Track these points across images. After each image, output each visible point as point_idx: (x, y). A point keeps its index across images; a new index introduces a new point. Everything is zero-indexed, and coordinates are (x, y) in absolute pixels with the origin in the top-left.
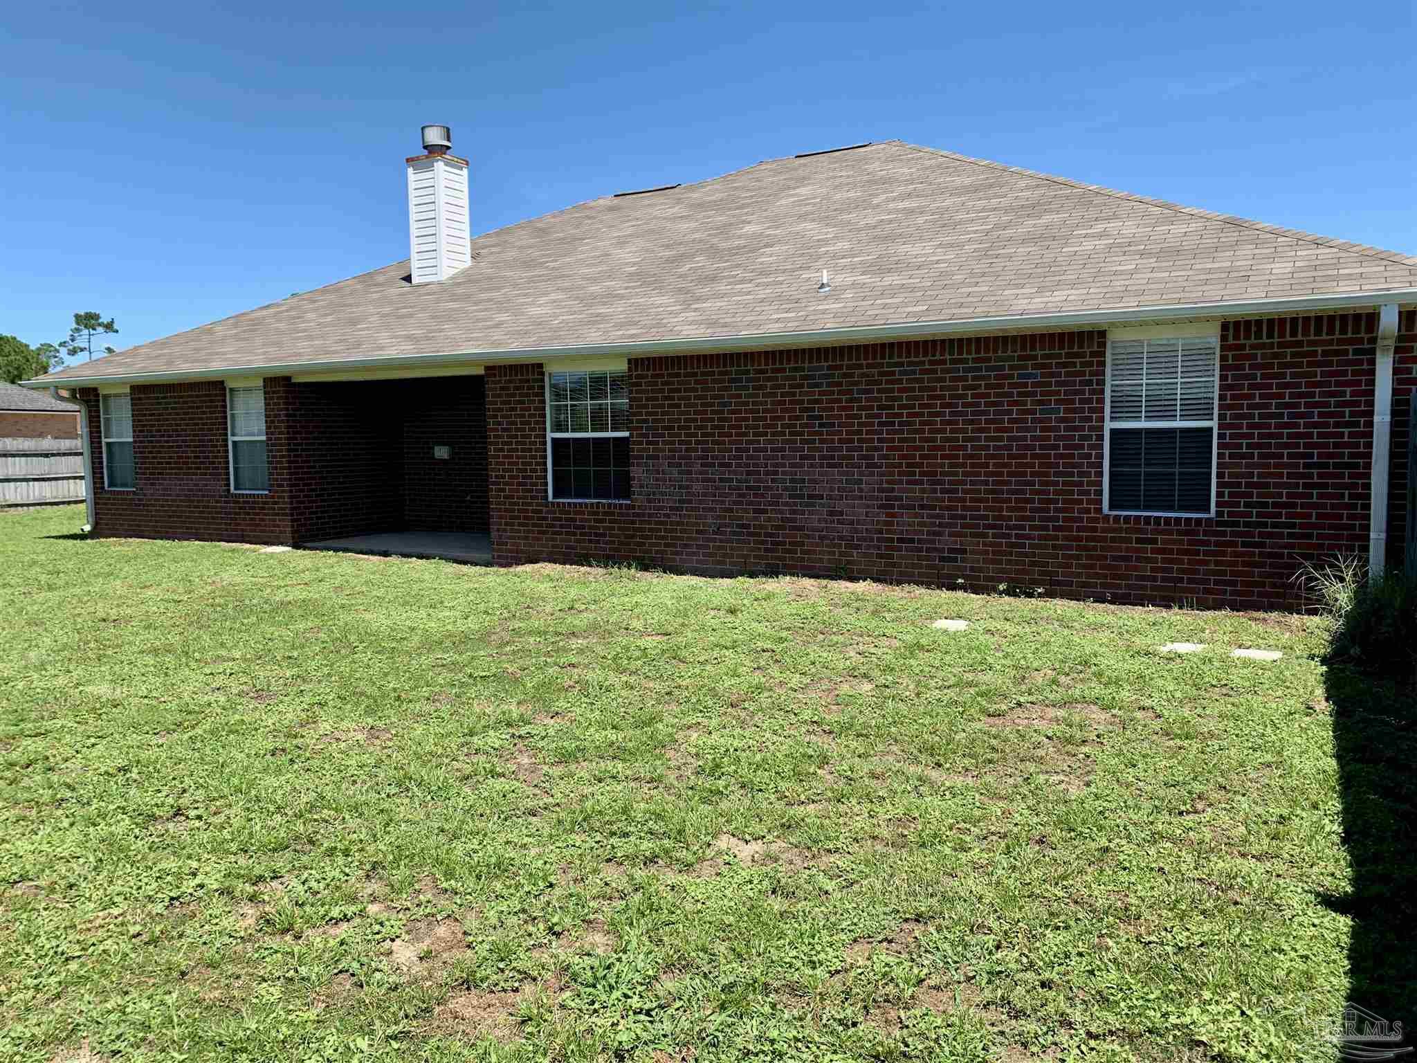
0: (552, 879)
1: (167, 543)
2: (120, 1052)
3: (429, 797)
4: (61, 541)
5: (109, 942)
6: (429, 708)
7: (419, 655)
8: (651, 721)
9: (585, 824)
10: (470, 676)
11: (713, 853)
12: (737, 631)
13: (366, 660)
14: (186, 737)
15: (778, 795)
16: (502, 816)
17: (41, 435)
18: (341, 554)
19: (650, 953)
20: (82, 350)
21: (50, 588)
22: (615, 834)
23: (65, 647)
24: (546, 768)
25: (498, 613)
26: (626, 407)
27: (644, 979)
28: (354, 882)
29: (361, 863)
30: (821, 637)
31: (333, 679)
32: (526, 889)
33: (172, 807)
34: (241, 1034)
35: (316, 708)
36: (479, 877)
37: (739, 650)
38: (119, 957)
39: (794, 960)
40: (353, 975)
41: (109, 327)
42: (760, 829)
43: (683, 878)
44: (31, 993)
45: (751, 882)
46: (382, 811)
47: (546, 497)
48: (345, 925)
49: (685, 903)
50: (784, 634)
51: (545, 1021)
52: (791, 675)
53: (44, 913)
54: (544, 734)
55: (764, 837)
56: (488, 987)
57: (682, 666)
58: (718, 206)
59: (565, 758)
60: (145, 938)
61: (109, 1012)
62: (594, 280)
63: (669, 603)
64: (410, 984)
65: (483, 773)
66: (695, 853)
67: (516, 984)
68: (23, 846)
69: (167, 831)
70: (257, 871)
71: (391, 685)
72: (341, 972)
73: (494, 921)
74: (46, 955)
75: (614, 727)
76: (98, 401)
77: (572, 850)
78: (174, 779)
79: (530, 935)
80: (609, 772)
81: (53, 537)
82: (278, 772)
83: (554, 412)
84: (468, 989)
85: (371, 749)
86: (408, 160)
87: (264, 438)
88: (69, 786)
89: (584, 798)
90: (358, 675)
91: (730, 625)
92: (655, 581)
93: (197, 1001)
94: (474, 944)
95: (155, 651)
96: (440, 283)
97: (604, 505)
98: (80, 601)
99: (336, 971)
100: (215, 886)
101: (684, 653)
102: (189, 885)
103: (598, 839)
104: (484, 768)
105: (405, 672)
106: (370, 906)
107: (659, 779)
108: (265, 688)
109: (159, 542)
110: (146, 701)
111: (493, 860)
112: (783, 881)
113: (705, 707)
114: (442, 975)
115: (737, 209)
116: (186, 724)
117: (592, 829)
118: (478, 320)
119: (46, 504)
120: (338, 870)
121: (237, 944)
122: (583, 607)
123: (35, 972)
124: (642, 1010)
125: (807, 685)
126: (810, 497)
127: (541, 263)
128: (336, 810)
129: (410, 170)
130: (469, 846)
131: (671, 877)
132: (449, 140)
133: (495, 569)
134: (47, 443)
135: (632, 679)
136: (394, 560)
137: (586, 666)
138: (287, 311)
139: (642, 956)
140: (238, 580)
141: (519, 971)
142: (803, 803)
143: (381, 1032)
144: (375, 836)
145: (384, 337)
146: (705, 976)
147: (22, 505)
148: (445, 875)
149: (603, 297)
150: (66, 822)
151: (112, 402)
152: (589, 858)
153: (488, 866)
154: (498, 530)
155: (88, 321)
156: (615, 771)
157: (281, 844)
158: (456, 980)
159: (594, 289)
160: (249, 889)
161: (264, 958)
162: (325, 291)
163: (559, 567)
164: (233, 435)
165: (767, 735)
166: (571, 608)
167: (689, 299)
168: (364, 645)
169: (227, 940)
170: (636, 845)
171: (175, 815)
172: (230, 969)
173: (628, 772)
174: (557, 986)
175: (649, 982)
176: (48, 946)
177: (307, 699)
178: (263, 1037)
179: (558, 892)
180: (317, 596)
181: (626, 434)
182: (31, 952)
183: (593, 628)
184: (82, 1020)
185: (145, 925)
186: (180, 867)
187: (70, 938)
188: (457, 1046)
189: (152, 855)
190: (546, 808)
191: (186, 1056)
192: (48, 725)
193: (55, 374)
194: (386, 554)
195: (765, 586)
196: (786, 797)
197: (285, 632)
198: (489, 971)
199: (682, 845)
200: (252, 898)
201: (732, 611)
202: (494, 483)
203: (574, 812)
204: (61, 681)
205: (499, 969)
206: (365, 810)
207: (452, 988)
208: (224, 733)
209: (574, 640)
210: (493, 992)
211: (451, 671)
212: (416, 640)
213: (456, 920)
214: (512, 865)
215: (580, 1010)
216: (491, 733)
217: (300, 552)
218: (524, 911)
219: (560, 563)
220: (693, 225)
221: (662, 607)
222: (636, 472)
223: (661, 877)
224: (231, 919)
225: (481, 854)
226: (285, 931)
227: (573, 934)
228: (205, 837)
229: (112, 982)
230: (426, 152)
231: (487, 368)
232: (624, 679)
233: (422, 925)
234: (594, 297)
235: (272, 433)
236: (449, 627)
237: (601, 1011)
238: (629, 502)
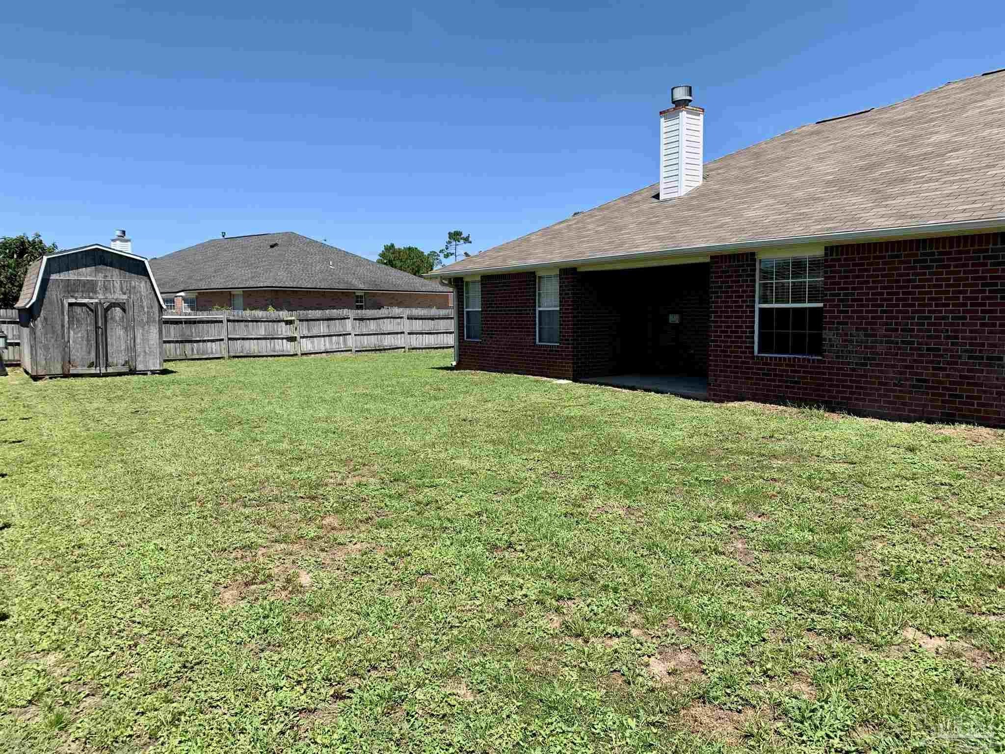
0: (765, 635)
1: (498, 375)
2: (482, 691)
3: (670, 561)
4: (440, 371)
5: (474, 621)
6: (667, 498)
7: (660, 460)
8: (841, 530)
9: (790, 600)
10: (697, 479)
11: (900, 641)
12: (916, 466)
13: (623, 460)
14: (513, 498)
15: (959, 604)
16: (725, 583)
17: (430, 307)
18: (603, 386)
19: (848, 707)
20: (452, 254)
21: (436, 399)
22: (814, 611)
23: (445, 434)
24: (756, 553)
25: (715, 436)
26: (821, 285)
27: (843, 727)
28: (621, 613)
29: (626, 599)
30: (997, 478)
31: (602, 470)
32: (745, 639)
33: (507, 541)
34: (553, 697)
35: (591, 489)
36: (709, 624)
37: (919, 481)
38: (480, 632)
39: (979, 741)
40: (623, 675)
41: (467, 240)
42: (945, 629)
43: (874, 656)
44: (433, 643)
45: (936, 670)
46: (638, 565)
47: (753, 352)
48: (616, 640)
49: (876, 675)
50: (962, 472)
51: (764, 739)
52: (969, 507)
53: (439, 596)
54: (754, 528)
55: (947, 635)
56: (719, 704)
57: (866, 489)
58: (909, 122)
59: (770, 547)
60: (495, 622)
61: (476, 665)
62: (797, 188)
63: (854, 439)
64: (663, 690)
65: (709, 549)
66: (883, 638)
67: (740, 707)
68: (426, 553)
69: (504, 556)
70: (559, 592)
71: (641, 479)
72: (615, 671)
73: (722, 658)
74: (440, 622)
75: (811, 530)
76: (463, 285)
77: (780, 617)
78: (507, 524)
79: (749, 673)
80: (807, 563)
81: (436, 368)
82: (569, 529)
83: (762, 288)
84: (704, 703)
85: (629, 521)
86: (661, 113)
87: (558, 309)
88: (449, 520)
89: (787, 580)
90: (618, 470)
91: (909, 461)
92: (841, 421)
93: (526, 670)
94: (707, 671)
95: (493, 442)
96: (679, 198)
97: (799, 359)
98: (451, 407)
99: (612, 670)
100: (534, 598)
101: (867, 479)
102: (518, 594)
103: (800, 612)
104: (710, 546)
105: (650, 471)
106: (633, 629)
107: (850, 575)
108: (559, 472)
109: (494, 374)
110: (489, 472)
111: (719, 614)
112: (967, 675)
113: (889, 524)
114: (684, 688)
115: (926, 123)
116: (513, 489)
117: (795, 604)
118: (709, 223)
119: (431, 348)
120: (610, 601)
121: (549, 638)
122: (781, 436)
123: (435, 631)
124: (842, 750)
125: (985, 517)
126: (988, 358)
127: (756, 178)
128: (607, 559)
129: (662, 120)
130: (701, 601)
131: (864, 653)
132: (690, 95)
133: (711, 403)
134: (434, 312)
135: (824, 495)
136: (639, 393)
137: (786, 481)
138: (575, 224)
139: (840, 709)
140: (539, 400)
141: (741, 698)
142: (984, 613)
143: (644, 719)
144: (634, 582)
145: (639, 239)
146: (897, 736)
147: (419, 348)
148: (685, 617)
149: (806, 200)
150: (448, 543)
151: (471, 286)
152: (793, 625)
153: (715, 617)
154: (715, 375)
155: (455, 236)
156: (812, 563)
157: (573, 577)
158: (695, 694)
159: (799, 194)
160: (555, 603)
161: (565, 651)
162: (601, 209)
163: (761, 405)
164: (539, 307)
165: (948, 553)
166: (771, 437)
167: (880, 197)
168: (621, 450)
169: (541, 633)
170: (832, 622)
171: (508, 547)
172: (545, 654)
173: (823, 566)
174: (771, 716)
175: (848, 730)
176: (441, 617)
177: (586, 482)
178: (567, 703)
179: (769, 646)
180: (589, 414)
181: (821, 305)
182: (433, 618)
183: (789, 453)
184: (461, 666)
185: (494, 614)
186: (513, 581)
187: (453, 614)
188: (698, 742)
189: (497, 571)
190: (757, 583)
191: (521, 704)
192: (437, 481)
193: (437, 269)
194: (633, 388)
195: (942, 431)
196: (967, 606)
197: (570, 437)
198: (719, 693)
199: (871, 629)
200: (557, 610)
201: (912, 450)
202: (713, 341)
203: (780, 589)
204: (442, 455)
205: (727, 693)
206: (626, 562)
207: (692, 699)
208: (535, 498)
209: (775, 461)
210: (722, 709)
211: (682, 474)
212: (656, 450)
213: (693, 651)
214: (733, 620)
215: (791, 738)
216: (714, 521)
217: (578, 384)
218: (743, 655)
219: (762, 402)
220: (885, 139)
221: (848, 441)
222: (827, 334)
223: (854, 651)
224: (545, 621)
225: (709, 607)
226: (578, 636)
227: (783, 680)
228: (527, 564)
229: (477, 647)
230: (674, 106)
231: (712, 257)
232: (817, 494)
233: (670, 650)
234: (797, 200)
235: (563, 305)
236: (680, 443)
237: (808, 743)
238: (820, 358)
